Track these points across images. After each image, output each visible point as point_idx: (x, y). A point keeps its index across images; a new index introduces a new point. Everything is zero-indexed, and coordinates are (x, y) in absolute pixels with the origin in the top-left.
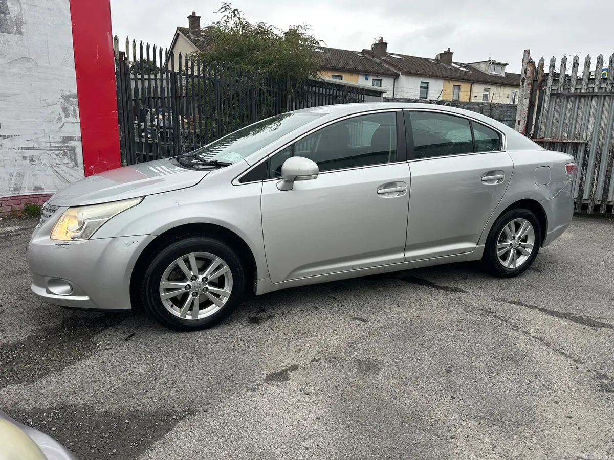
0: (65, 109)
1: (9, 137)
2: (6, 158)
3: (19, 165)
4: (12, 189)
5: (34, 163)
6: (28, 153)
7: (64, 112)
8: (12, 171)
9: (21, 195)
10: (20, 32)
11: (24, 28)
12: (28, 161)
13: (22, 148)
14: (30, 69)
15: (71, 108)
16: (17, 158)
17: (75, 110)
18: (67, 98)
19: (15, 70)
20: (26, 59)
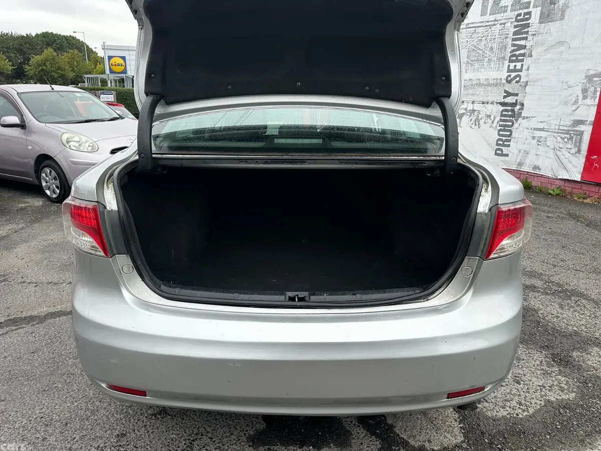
0: (585, 91)
1: (527, 118)
2: (520, 136)
3: (528, 144)
4: (517, 163)
5: (540, 143)
6: (538, 134)
7: (583, 93)
8: (521, 148)
9: (521, 170)
10: (562, 18)
11: (567, 14)
12: (536, 141)
13: (535, 129)
14: (562, 52)
15: (592, 89)
16: (528, 137)
17: (595, 91)
18: (590, 78)
19: (548, 56)
20: (561, 43)
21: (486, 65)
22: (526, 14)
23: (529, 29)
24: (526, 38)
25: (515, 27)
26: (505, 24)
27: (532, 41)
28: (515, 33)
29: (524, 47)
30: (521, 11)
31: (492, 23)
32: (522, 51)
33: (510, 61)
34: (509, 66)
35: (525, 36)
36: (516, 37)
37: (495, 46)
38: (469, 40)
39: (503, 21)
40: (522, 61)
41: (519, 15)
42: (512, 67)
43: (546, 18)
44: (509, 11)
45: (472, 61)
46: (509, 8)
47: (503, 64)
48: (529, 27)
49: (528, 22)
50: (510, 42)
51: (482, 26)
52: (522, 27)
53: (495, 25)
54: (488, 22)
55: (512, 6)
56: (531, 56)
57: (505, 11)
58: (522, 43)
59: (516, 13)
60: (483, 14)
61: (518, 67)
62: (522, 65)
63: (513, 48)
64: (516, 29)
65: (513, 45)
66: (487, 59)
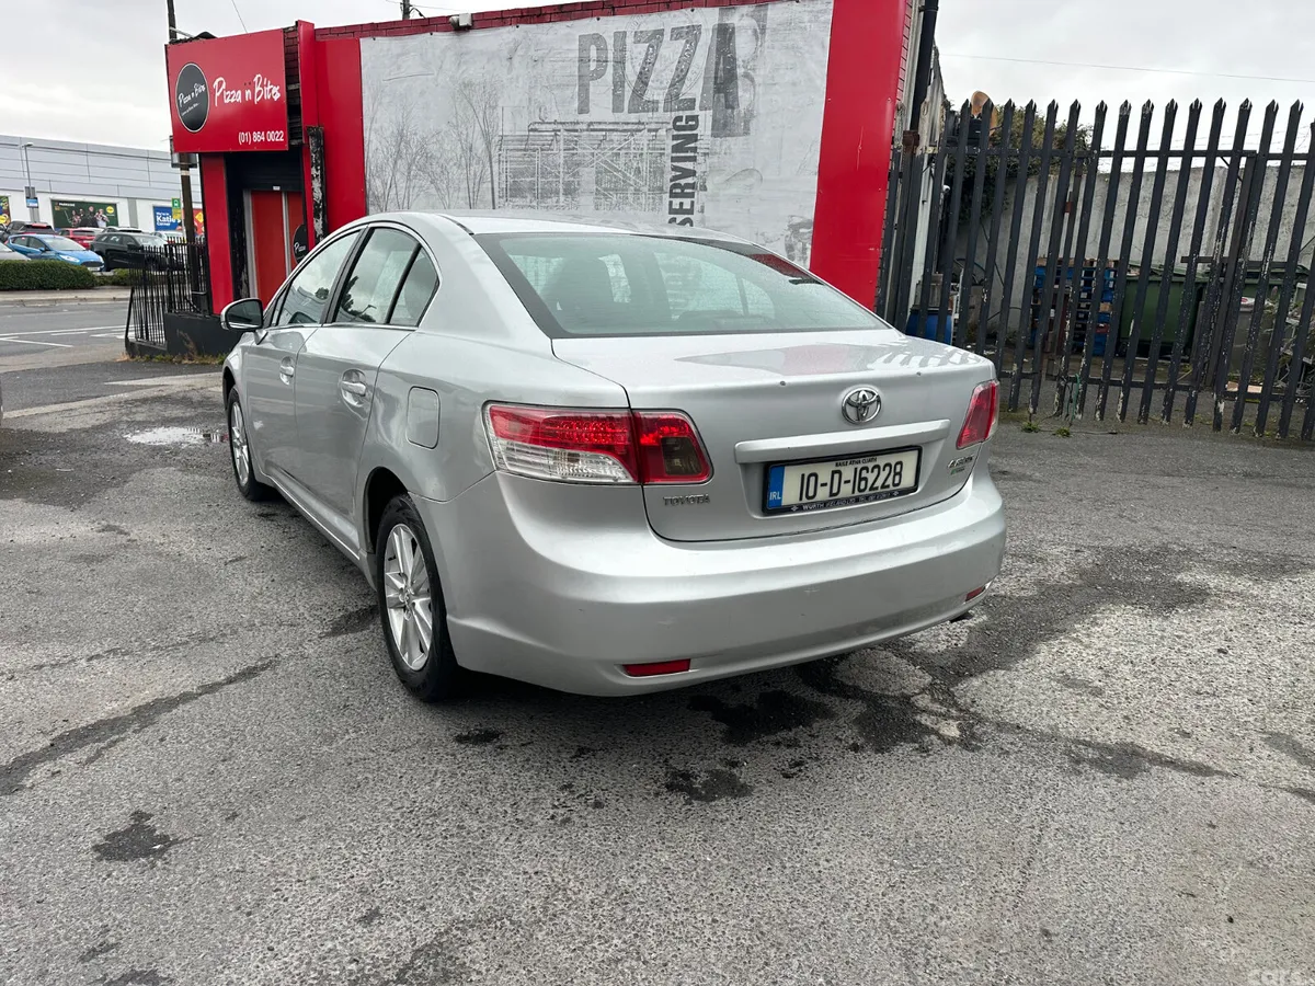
0: (789, 248)
7: (788, 252)
10: (746, 132)
11: (753, 125)
14: (751, 187)
15: (800, 245)
17: (804, 249)
18: (795, 228)
19: (734, 191)
20: (748, 172)
21: (631, 200)
22: (689, 118)
23: (698, 144)
24: (694, 159)
25: (675, 138)
26: (656, 130)
27: (704, 166)
28: (675, 149)
29: (693, 173)
30: (680, 113)
31: (635, 127)
32: (690, 180)
33: (673, 195)
34: (671, 203)
35: (692, 154)
36: (678, 155)
37: (644, 167)
38: (596, 152)
39: (653, 126)
40: (692, 195)
41: (679, 119)
42: (676, 205)
43: (722, 128)
44: (661, 110)
45: (605, 189)
46: (661, 105)
47: (661, 199)
48: (696, 140)
49: (694, 132)
50: (669, 164)
51: (617, 130)
52: (685, 141)
53: (640, 131)
54: (628, 123)
55: (666, 101)
56: (705, 189)
57: (655, 110)
58: (688, 165)
59: (674, 115)
60: (617, 108)
61: (687, 206)
62: (692, 203)
63: (674, 173)
64: (675, 142)
65: (675, 169)
66: (632, 188)
